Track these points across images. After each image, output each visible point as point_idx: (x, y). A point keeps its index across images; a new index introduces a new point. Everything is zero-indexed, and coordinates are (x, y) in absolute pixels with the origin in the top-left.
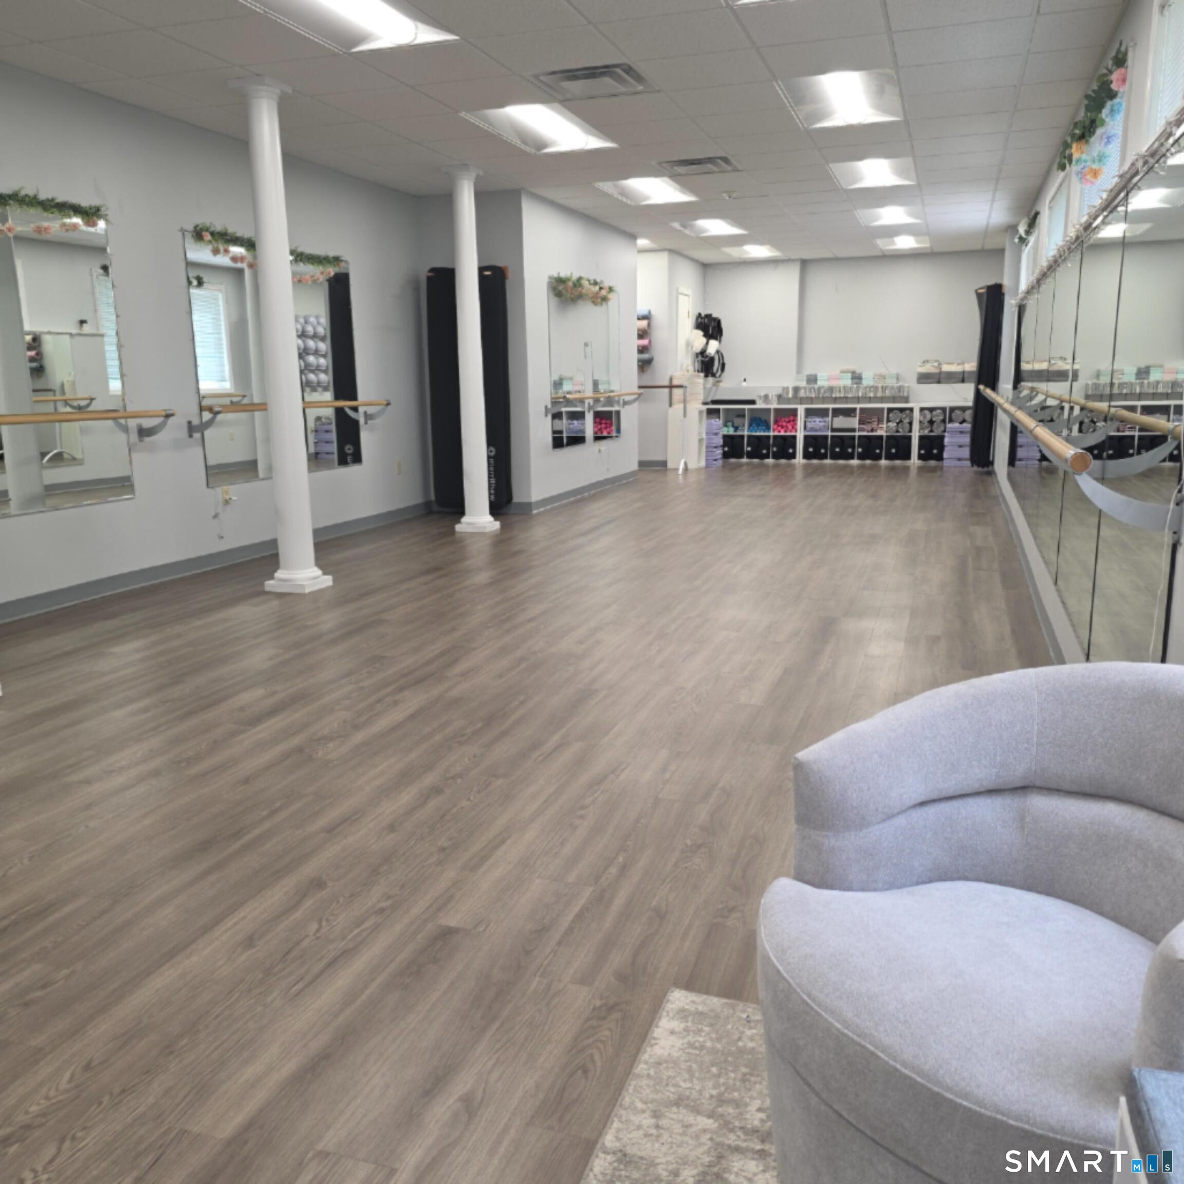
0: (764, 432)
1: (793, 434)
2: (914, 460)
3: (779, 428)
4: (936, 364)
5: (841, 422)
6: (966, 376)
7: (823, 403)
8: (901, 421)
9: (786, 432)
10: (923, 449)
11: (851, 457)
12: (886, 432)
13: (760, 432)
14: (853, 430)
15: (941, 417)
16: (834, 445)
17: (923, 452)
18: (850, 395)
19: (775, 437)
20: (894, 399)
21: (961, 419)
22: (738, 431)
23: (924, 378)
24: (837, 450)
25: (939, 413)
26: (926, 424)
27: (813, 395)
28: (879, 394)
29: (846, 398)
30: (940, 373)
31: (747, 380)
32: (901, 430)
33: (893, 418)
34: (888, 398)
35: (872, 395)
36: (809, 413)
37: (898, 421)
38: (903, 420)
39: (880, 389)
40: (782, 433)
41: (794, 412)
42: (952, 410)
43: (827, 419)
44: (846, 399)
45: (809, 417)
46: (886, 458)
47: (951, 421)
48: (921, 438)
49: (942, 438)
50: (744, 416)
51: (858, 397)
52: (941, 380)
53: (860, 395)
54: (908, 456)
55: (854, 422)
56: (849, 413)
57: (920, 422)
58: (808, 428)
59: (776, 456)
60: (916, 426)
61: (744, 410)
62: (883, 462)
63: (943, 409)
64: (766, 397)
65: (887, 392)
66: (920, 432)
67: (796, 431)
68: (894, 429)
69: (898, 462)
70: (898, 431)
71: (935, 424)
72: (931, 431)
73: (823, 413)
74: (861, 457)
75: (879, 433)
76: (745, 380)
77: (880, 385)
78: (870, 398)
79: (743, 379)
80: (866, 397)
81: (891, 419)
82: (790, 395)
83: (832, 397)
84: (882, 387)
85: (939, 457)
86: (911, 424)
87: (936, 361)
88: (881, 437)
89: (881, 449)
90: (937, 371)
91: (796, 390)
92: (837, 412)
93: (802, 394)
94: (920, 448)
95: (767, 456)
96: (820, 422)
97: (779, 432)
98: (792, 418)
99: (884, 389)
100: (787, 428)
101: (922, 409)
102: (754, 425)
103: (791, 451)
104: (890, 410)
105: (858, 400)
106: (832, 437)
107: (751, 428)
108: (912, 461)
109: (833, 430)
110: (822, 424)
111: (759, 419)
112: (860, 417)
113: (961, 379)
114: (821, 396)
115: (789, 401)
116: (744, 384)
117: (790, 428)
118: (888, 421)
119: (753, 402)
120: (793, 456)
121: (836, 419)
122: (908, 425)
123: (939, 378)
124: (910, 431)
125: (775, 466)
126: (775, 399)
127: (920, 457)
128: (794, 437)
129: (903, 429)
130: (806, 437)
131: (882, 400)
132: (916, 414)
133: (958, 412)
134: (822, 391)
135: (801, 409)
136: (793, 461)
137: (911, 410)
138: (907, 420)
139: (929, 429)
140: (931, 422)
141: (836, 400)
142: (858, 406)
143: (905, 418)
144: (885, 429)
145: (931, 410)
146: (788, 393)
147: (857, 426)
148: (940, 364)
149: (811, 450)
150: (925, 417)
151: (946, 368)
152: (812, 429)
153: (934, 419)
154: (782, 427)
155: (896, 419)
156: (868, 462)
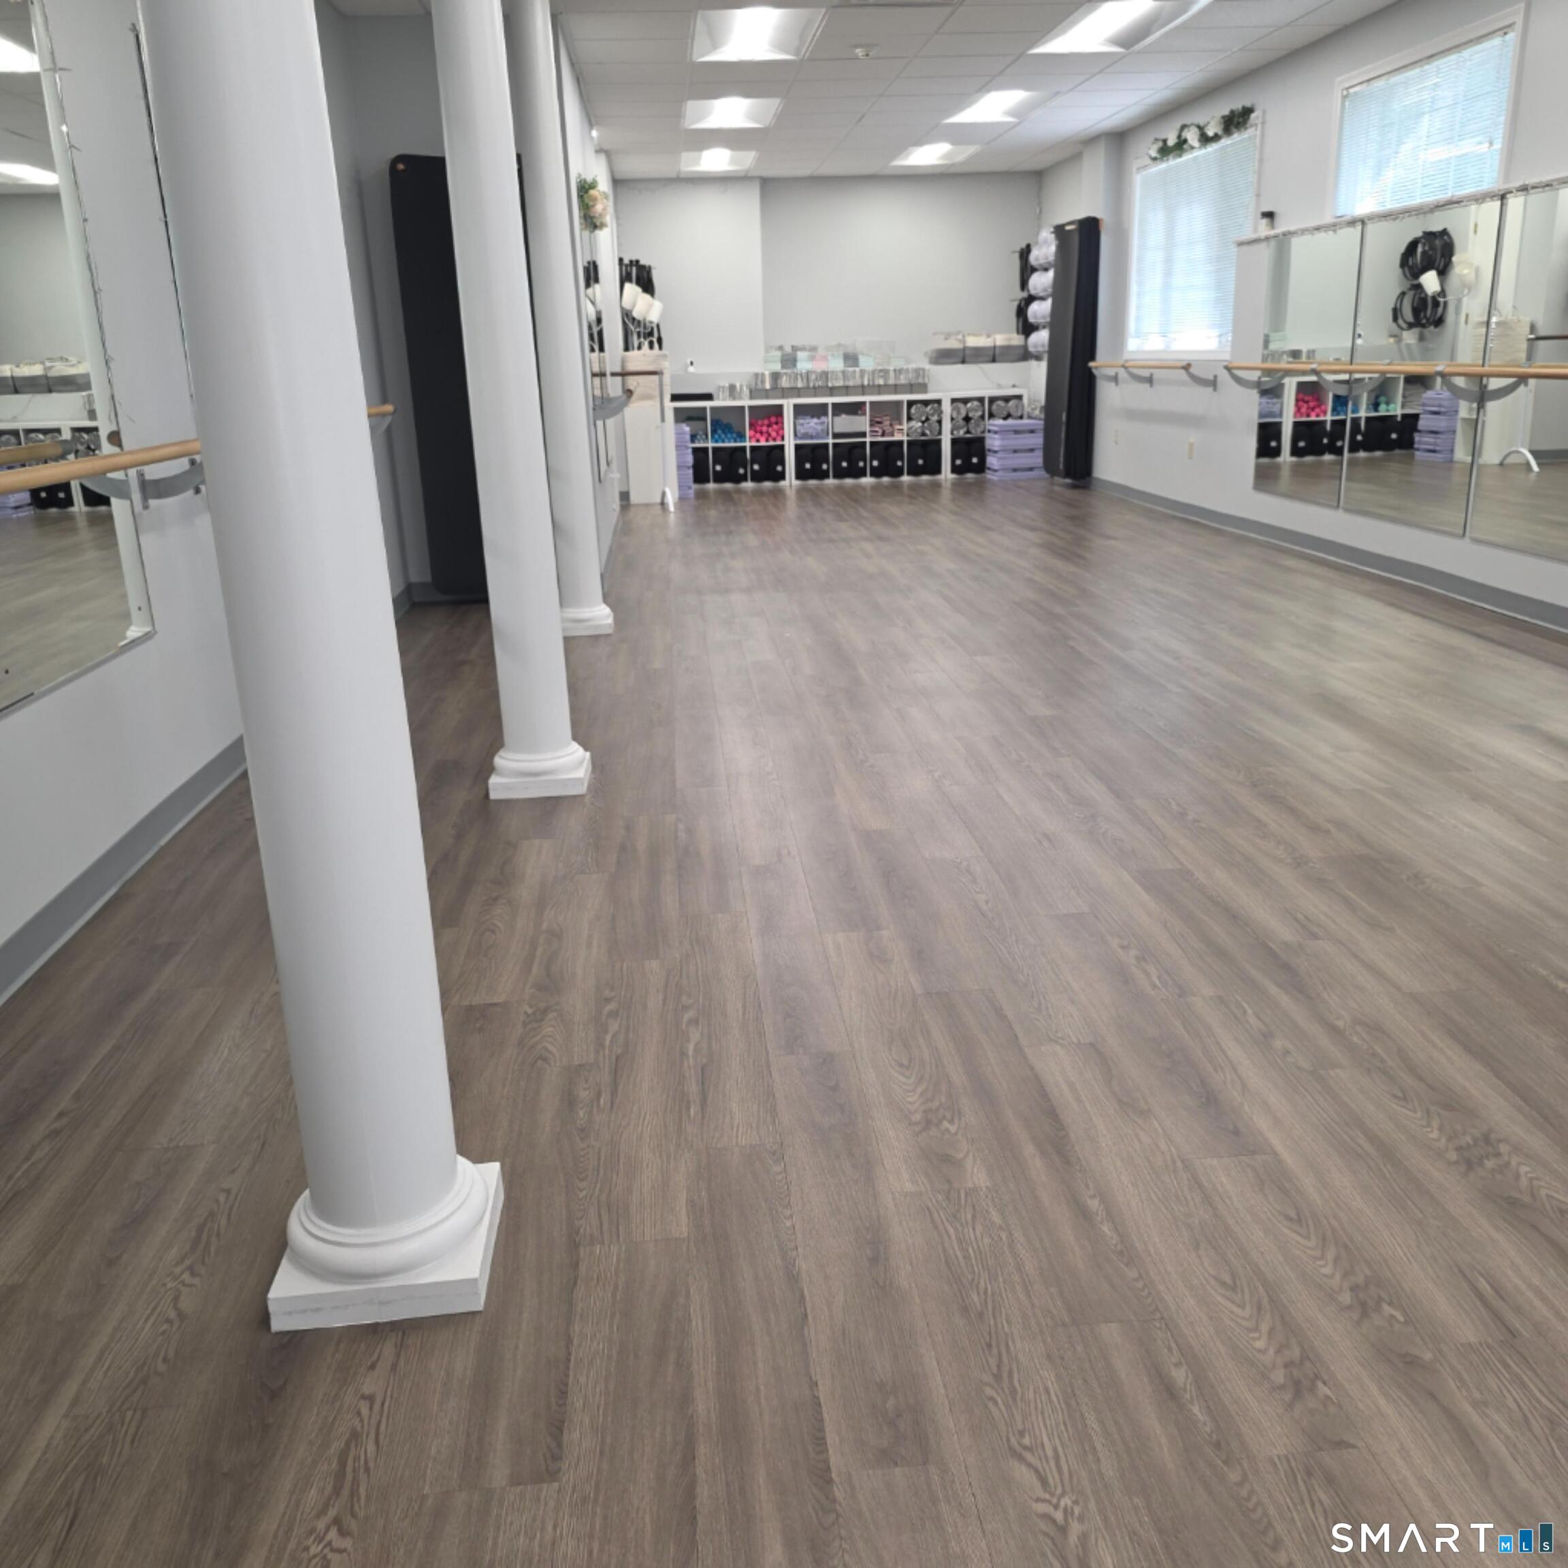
0: (735, 441)
1: (779, 443)
2: (946, 474)
3: (758, 435)
4: (960, 337)
5: (845, 423)
6: (997, 352)
7: (815, 395)
8: (927, 419)
9: (767, 440)
10: (958, 458)
11: (861, 473)
12: (908, 435)
13: (729, 442)
14: (863, 435)
15: (980, 413)
16: (837, 460)
17: (958, 462)
18: (851, 383)
19: (753, 449)
20: (911, 388)
21: (1005, 413)
22: (697, 441)
23: (944, 357)
24: (844, 464)
25: (977, 406)
26: (962, 423)
27: (800, 385)
28: (891, 381)
29: (847, 387)
30: (965, 349)
31: (695, 363)
32: (928, 432)
33: (917, 415)
34: (903, 385)
35: (881, 382)
36: (800, 410)
37: (924, 418)
38: (930, 417)
39: (892, 374)
40: (763, 443)
41: (778, 410)
42: (992, 400)
43: (823, 419)
44: (846, 390)
45: (799, 417)
46: (909, 473)
47: (991, 416)
48: (955, 442)
49: (981, 440)
50: (704, 419)
51: (863, 386)
52: (967, 359)
53: (866, 383)
54: (936, 470)
55: (862, 423)
56: (855, 409)
57: (952, 419)
58: (799, 434)
59: (757, 477)
60: (947, 426)
61: (704, 409)
62: (906, 478)
63: (981, 400)
64: (732, 388)
65: (902, 377)
66: (952, 433)
67: (783, 438)
68: (919, 431)
69: (925, 478)
70: (924, 434)
71: (973, 421)
72: (968, 432)
73: (820, 410)
74: (876, 473)
75: (897, 437)
76: (692, 363)
77: (891, 368)
78: (879, 386)
79: (689, 362)
80: (874, 386)
81: (913, 417)
82: (768, 386)
83: (827, 386)
84: (895, 370)
85: (981, 468)
86: (940, 422)
87: (958, 333)
88: (900, 443)
89: (902, 460)
90: (960, 346)
91: (775, 376)
92: (839, 409)
93: (785, 383)
94: (954, 457)
95: (743, 478)
96: (816, 424)
97: (758, 441)
98: (773, 419)
99: (898, 372)
100: (769, 435)
101: (954, 401)
102: (720, 432)
103: (779, 468)
104: (911, 404)
105: (863, 390)
106: (835, 445)
107: (716, 436)
108: (941, 477)
109: (836, 436)
110: (819, 428)
111: (725, 422)
112: (871, 416)
113: (991, 358)
114: (811, 385)
115: (766, 394)
116: (691, 369)
117: (774, 434)
118: (909, 419)
119: (708, 397)
120: (781, 476)
121: (837, 419)
122: (937, 425)
123: (964, 356)
124: (940, 433)
125: (758, 494)
126: (746, 391)
127: (955, 469)
128: (782, 448)
129: (931, 431)
130: (798, 448)
131: (896, 389)
132: (947, 407)
133: (1001, 403)
134: (813, 377)
135: (788, 405)
136: (782, 483)
137: (939, 402)
138: (935, 418)
139: (965, 429)
140: (967, 419)
141: (832, 391)
142: (867, 399)
143: (933, 415)
144: (905, 431)
145: (965, 401)
146: (763, 382)
147: (868, 429)
148: (964, 336)
149: (808, 466)
150: (959, 413)
151: (972, 342)
152: (806, 436)
153: (971, 415)
154: (761, 433)
155: (921, 416)
156: (886, 480)
